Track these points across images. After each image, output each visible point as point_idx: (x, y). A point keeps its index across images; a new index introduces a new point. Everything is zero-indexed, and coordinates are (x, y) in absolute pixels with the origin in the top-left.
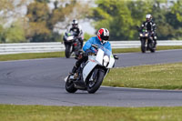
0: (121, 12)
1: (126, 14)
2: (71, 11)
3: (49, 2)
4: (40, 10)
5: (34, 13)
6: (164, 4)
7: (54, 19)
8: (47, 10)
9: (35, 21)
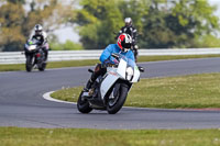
0: (111, 14)
1: (117, 17)
2: (51, 14)
3: (24, 3)
4: (14, 12)
5: (7, 17)
6: (163, 5)
7: (30, 24)
8: (22, 12)
9: (8, 26)
